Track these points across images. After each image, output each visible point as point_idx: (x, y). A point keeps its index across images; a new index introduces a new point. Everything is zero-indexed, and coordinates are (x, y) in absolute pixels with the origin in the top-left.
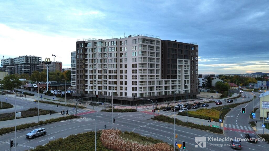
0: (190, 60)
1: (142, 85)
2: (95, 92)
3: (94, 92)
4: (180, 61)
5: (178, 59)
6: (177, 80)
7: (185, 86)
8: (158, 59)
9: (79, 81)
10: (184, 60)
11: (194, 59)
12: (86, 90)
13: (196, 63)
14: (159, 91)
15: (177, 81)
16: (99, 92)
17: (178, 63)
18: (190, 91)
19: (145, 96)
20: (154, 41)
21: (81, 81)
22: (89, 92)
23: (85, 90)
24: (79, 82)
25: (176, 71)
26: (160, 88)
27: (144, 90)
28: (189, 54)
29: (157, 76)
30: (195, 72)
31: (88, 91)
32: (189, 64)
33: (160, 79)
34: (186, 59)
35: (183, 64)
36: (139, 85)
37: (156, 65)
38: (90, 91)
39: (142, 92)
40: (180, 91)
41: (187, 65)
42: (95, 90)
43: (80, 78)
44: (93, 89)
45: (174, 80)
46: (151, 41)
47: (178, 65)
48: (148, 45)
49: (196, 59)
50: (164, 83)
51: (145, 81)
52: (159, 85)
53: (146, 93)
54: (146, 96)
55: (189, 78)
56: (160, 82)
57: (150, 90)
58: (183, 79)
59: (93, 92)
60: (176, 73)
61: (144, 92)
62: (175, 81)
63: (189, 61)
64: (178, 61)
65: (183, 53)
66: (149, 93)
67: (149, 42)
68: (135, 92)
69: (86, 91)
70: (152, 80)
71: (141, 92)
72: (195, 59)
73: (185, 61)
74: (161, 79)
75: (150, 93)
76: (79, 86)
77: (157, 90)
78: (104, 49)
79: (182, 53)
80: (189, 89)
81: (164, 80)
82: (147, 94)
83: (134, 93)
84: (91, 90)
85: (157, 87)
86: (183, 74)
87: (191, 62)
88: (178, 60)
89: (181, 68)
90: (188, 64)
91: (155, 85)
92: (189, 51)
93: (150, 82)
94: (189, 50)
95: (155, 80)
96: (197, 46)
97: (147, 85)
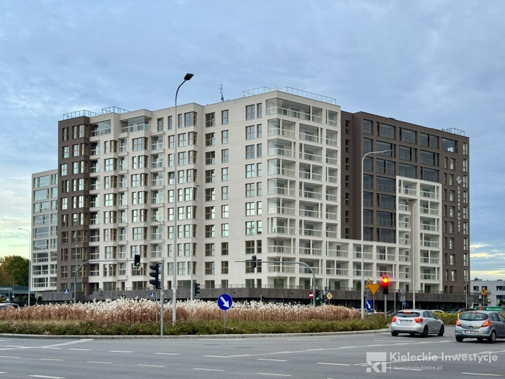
0: (440, 185)
1: (280, 250)
2: (123, 284)
3: (119, 286)
4: (408, 185)
5: (398, 178)
6: (397, 246)
7: (427, 271)
8: (332, 171)
9: (70, 251)
10: (419, 182)
11: (454, 182)
12: (92, 279)
13: (462, 198)
14: (336, 277)
15: (397, 251)
16: (134, 283)
17: (400, 191)
18: (441, 289)
19: (288, 287)
20: (317, 111)
21: (73, 249)
22: (101, 286)
23: (87, 279)
24: (69, 255)
25: (393, 215)
26: (338, 266)
27: (285, 270)
28: (438, 165)
29: (330, 226)
30: (459, 226)
31: (98, 284)
32: (439, 199)
33: (339, 239)
34: (428, 180)
35: (418, 195)
36: (269, 250)
37: (324, 189)
38: (105, 283)
39: (281, 274)
40: (407, 286)
41: (429, 200)
42: (122, 278)
43: (73, 240)
44: (114, 275)
45: (387, 245)
46: (307, 109)
47: (400, 199)
48: (298, 121)
49: (462, 183)
50: (351, 251)
51: (290, 240)
52: (336, 259)
53: (292, 279)
54: (291, 286)
55: (437, 245)
56: (338, 248)
57: (306, 272)
58: (419, 246)
59: (115, 283)
60: (393, 223)
61: (288, 275)
62: (390, 249)
63: (438, 187)
64: (400, 185)
65: (416, 158)
66: (301, 279)
67: (302, 113)
68: (255, 276)
69: (93, 284)
70: (311, 238)
71: (275, 274)
72: (459, 182)
73: (425, 188)
74: (342, 237)
75: (307, 281)
76: (69, 268)
77: (328, 272)
78: (153, 143)
79: (413, 158)
80: (438, 280)
81: (351, 242)
82: (297, 283)
83: (253, 280)
84: (109, 279)
85: (329, 264)
86: (418, 229)
87: (445, 191)
88: (400, 181)
89: (411, 210)
90: (433, 196)
91: (324, 257)
92: (438, 154)
93: (307, 243)
94: (437, 151)
95: (324, 239)
96: (466, 140)
97: (296, 253)
